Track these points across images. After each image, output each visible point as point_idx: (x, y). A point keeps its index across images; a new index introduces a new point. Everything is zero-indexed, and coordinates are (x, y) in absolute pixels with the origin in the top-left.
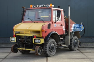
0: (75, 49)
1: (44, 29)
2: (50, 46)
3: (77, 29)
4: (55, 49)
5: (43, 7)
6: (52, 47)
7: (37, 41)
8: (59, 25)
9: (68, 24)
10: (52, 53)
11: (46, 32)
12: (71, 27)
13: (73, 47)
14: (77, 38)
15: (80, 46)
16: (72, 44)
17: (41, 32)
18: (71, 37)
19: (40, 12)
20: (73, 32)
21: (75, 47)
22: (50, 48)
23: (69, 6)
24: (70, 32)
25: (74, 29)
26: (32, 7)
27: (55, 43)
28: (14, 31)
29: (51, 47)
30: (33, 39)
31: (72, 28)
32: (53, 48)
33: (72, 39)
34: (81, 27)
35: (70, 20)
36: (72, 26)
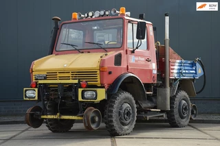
0: (182, 123)
1: (106, 66)
2: (121, 109)
3: (186, 73)
4: (133, 117)
5: (102, 16)
6: (126, 111)
7: (88, 94)
8: (143, 59)
9: (165, 60)
10: (126, 127)
11: (110, 73)
12: (172, 67)
13: (177, 116)
14: (187, 96)
15: (195, 116)
16: (176, 111)
17: (98, 72)
18: (172, 91)
19: (96, 28)
20: (175, 80)
21: (182, 118)
22: (120, 113)
23: (166, 15)
24: (170, 79)
25: (180, 73)
26: (77, 17)
27: (132, 104)
28: (34, 73)
29: (122, 111)
30: (80, 90)
31: (173, 69)
32: (128, 114)
33: (175, 96)
34: (196, 70)
35: (169, 50)
36: (174, 65)
